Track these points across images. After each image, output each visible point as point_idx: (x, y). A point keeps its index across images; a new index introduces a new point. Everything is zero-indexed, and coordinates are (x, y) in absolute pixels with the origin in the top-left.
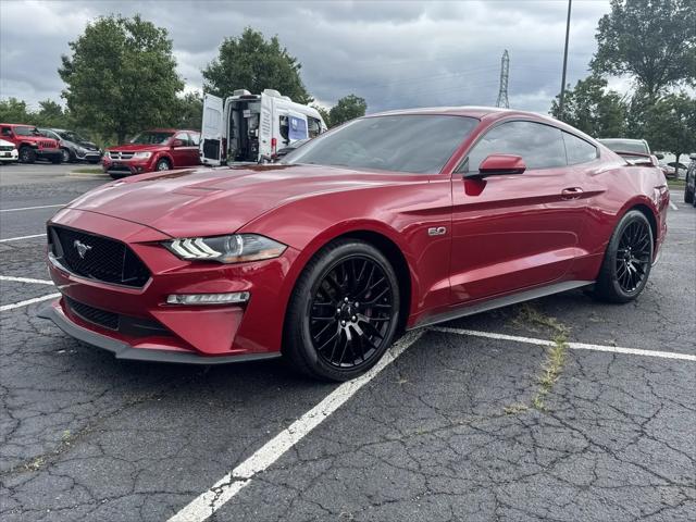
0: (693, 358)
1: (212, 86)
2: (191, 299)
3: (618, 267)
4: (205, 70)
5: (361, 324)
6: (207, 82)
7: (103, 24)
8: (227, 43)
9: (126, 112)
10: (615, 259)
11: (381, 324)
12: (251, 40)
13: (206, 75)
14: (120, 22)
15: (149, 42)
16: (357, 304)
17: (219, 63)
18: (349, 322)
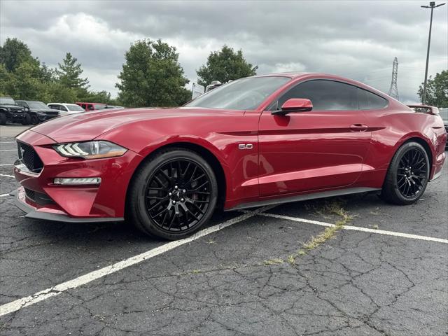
0: (446, 241)
1: (202, 80)
2: (67, 181)
3: (398, 180)
4: (198, 70)
5: (187, 204)
6: (199, 77)
7: (140, 44)
8: (212, 55)
9: (151, 95)
10: (395, 174)
11: (204, 204)
12: (227, 52)
13: (199, 74)
14: (149, 43)
15: (166, 55)
16: (184, 191)
17: (207, 67)
18: (179, 203)
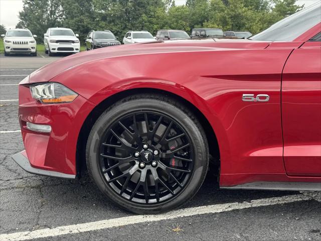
16: (156, 153)
18: (149, 167)
